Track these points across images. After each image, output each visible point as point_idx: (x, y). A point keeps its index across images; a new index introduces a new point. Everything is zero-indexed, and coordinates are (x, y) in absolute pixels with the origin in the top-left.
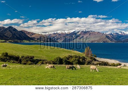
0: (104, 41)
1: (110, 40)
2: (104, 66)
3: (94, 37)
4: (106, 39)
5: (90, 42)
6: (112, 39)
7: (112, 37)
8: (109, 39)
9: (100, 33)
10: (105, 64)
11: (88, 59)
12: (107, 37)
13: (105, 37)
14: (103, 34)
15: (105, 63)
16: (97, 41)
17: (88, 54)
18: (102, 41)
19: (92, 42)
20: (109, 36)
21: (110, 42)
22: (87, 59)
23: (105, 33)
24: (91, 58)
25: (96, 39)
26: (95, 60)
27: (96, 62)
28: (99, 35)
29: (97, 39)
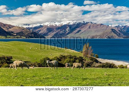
0: (109, 37)
1: (117, 35)
2: (109, 68)
3: (95, 31)
4: (111, 34)
5: (89, 38)
6: (120, 34)
7: (119, 30)
8: (115, 33)
9: (103, 25)
10: (110, 66)
11: (88, 61)
12: (113, 30)
13: (111, 30)
14: (107, 27)
15: (111, 64)
16: (99, 36)
17: (88, 54)
18: (106, 37)
19: (93, 37)
20: (116, 29)
21: (117, 37)
22: (85, 60)
23: (110, 26)
24: (92, 59)
25: (98, 34)
26: (97, 62)
27: (97, 65)
28: (103, 28)
29: (100, 34)
